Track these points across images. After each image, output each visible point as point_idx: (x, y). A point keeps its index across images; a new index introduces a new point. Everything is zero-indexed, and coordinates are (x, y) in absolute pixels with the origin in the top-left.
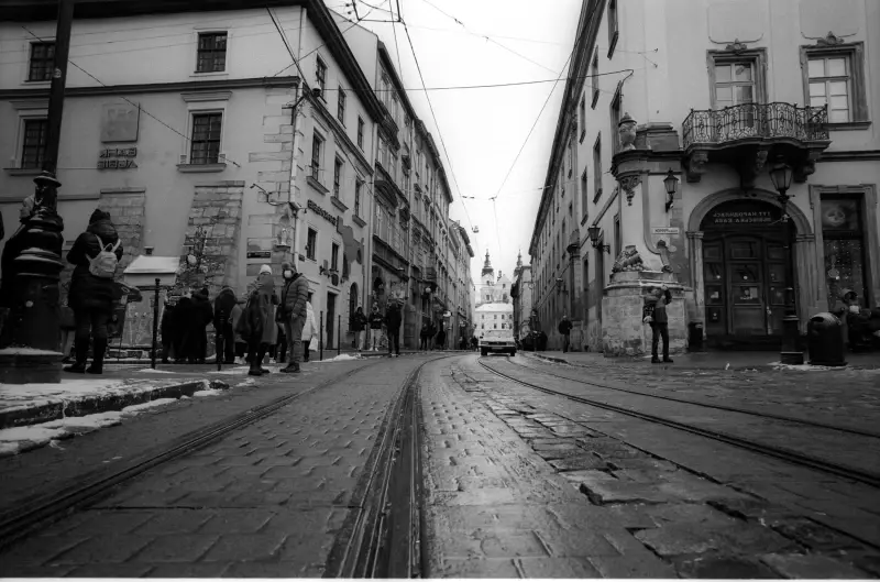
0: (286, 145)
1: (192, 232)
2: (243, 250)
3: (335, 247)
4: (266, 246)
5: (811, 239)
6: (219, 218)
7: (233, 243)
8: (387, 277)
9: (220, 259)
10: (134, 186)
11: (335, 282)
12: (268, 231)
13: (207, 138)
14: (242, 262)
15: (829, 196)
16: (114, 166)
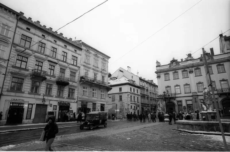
0: (127, 98)
1: (120, 107)
2: (125, 109)
3: (135, 106)
4: (127, 108)
5: (176, 106)
6: (122, 106)
7: (124, 108)
8: (144, 107)
9: (123, 110)
10: (115, 103)
11: (135, 110)
12: (127, 107)
13: (121, 97)
14: (125, 110)
15: (178, 101)
16: (113, 101)
